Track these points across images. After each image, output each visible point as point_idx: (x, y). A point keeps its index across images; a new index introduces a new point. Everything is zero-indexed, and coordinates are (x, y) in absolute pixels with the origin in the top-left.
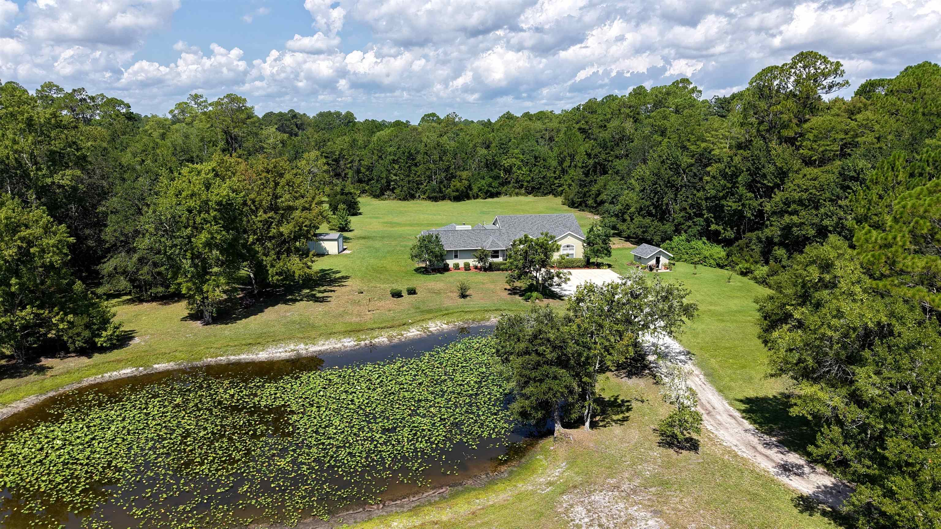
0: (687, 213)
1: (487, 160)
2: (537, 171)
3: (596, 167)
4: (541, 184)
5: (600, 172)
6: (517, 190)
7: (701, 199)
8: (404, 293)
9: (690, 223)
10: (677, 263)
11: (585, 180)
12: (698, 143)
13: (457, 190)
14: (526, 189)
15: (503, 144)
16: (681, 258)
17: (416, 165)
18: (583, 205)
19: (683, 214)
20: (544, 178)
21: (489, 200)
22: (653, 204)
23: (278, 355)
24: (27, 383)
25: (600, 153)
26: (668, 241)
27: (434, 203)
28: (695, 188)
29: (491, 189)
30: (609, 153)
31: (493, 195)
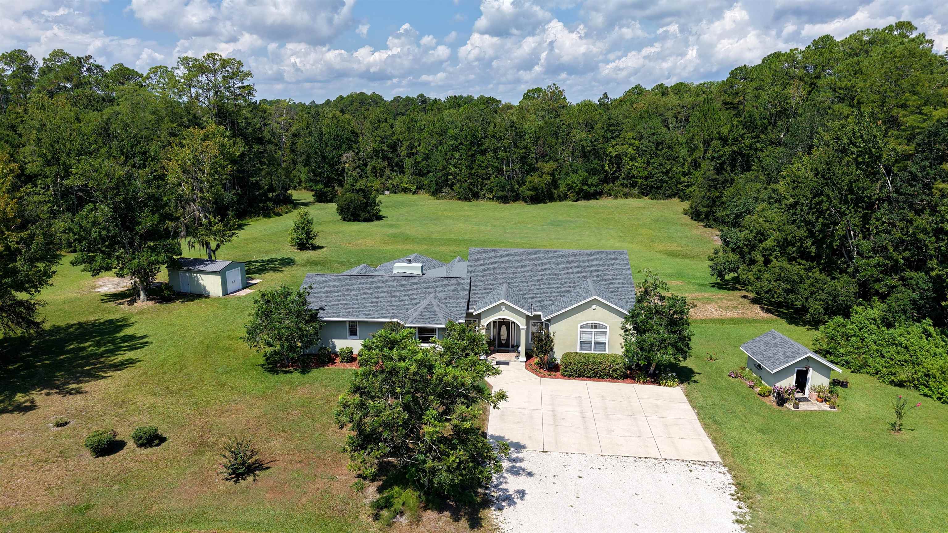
0: (888, 258)
1: (583, 147)
2: (657, 164)
3: (734, 159)
4: (662, 181)
5: (742, 166)
6: (626, 190)
7: (924, 231)
8: (129, 444)
9: (894, 280)
10: (854, 379)
11: (716, 179)
12: (925, 109)
13: (534, 189)
14: (640, 188)
15: (612, 125)
16: (865, 364)
17: (483, 153)
18: (711, 218)
19: (878, 259)
20: (667, 173)
21: (583, 203)
22: (812, 234)
26: (839, 319)
27: (502, 205)
28: (911, 207)
29: (585, 187)
30: (757, 137)
31: (588, 196)
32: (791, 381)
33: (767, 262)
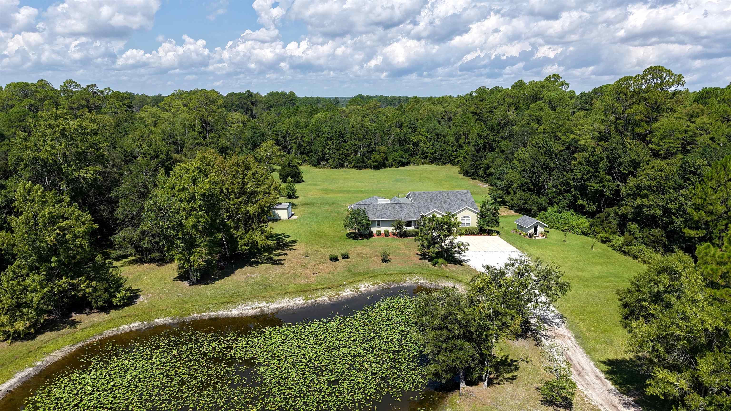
0: (558, 189)
1: (400, 137)
2: (438, 145)
3: (485, 146)
4: (441, 155)
5: (489, 150)
6: (423, 160)
7: (569, 179)
8: (340, 258)
9: (561, 197)
10: (550, 230)
11: (477, 156)
12: (567, 134)
13: (376, 161)
14: (430, 159)
15: (412, 124)
16: (554, 226)
17: (345, 142)
18: (476, 175)
19: (555, 190)
20: (444, 151)
21: (401, 168)
22: (532, 181)
23: (247, 311)
24: (63, 335)
25: (489, 135)
26: (543, 212)
27: (358, 171)
28: (565, 170)
29: (402, 159)
30: (496, 135)
31: (404, 165)
32: (533, 230)
33: (515, 193)
